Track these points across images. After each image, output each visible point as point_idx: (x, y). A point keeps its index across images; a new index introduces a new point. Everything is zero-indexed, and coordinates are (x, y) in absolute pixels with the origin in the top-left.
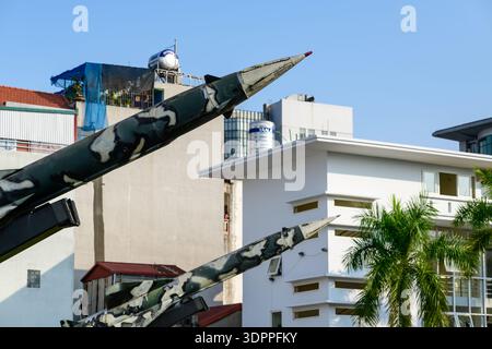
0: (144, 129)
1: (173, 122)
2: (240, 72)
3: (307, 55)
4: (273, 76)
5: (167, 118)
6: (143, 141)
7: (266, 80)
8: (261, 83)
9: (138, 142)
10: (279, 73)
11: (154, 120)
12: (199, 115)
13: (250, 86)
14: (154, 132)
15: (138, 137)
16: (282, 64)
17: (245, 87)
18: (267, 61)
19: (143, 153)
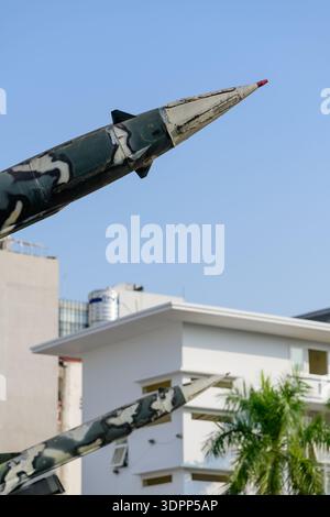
0: (22, 188)
1: (65, 178)
2: (164, 108)
3: (260, 84)
4: (210, 114)
5: (56, 173)
6: (19, 205)
7: (202, 119)
8: (193, 124)
9: (12, 208)
10: (220, 110)
11: (37, 175)
12: (103, 169)
13: (179, 128)
14: (36, 192)
15: (13, 199)
16: (225, 96)
17: (171, 129)
18: (203, 94)
19: (19, 224)
